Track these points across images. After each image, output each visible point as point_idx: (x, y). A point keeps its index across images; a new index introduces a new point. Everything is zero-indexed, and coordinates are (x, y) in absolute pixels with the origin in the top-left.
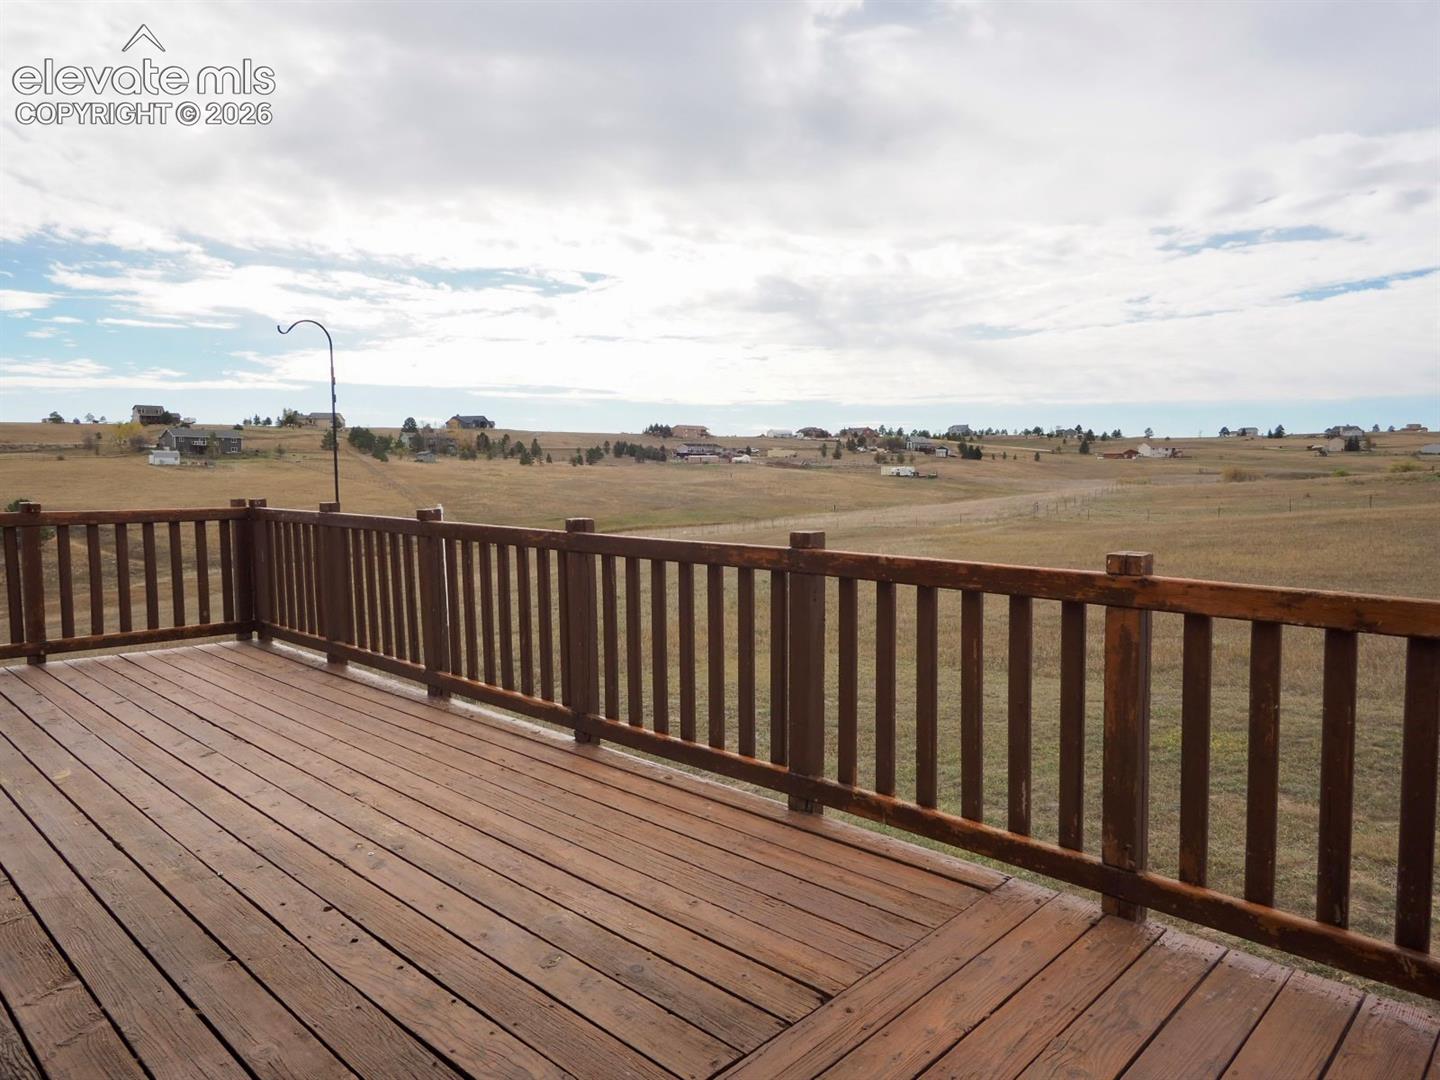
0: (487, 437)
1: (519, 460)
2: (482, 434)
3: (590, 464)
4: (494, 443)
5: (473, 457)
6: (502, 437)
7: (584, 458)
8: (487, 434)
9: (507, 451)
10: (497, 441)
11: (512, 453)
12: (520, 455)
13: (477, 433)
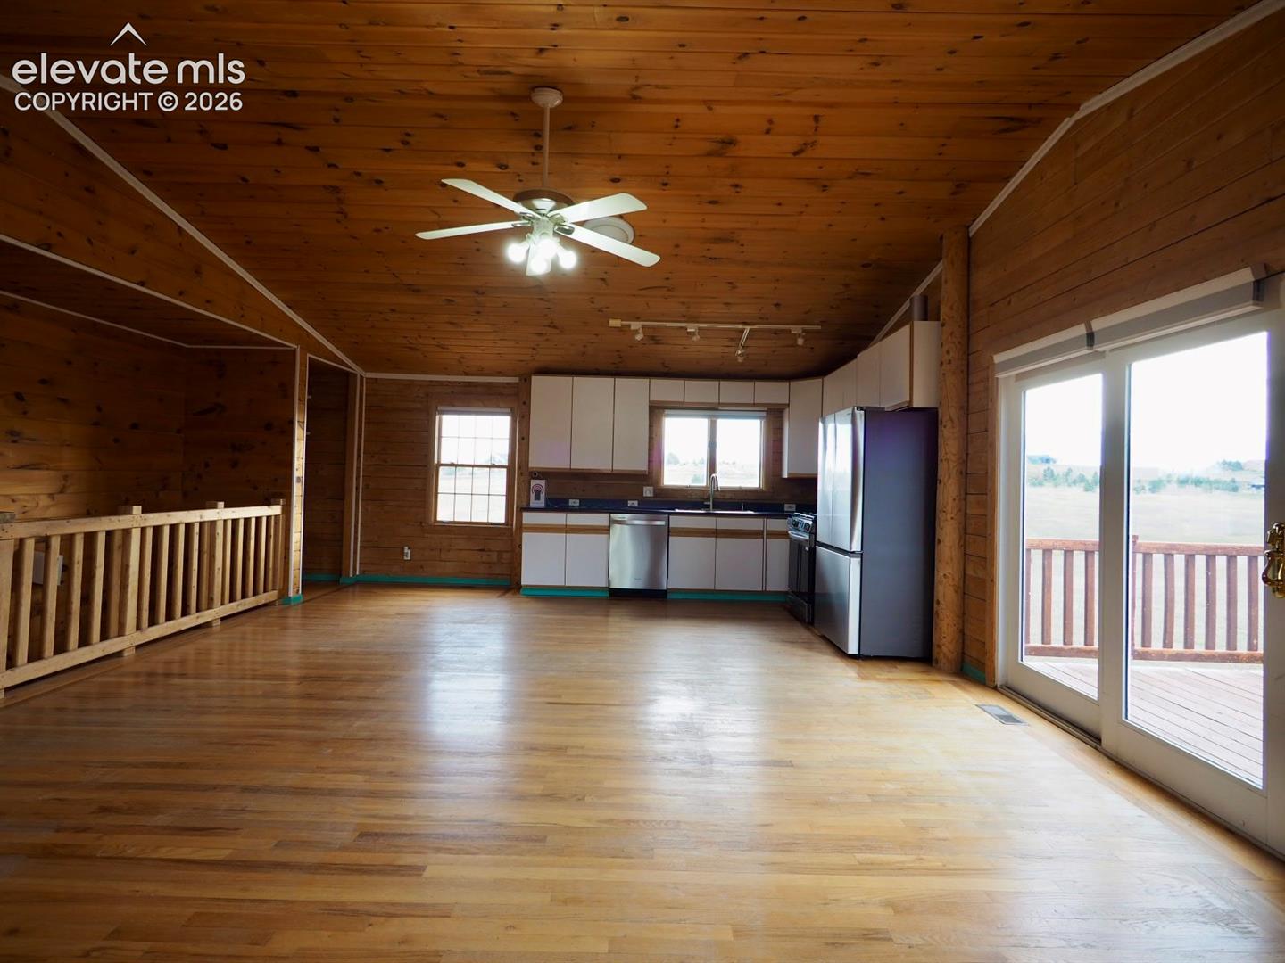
0: (1052, 471)
1: (1082, 489)
2: (1049, 469)
3: (1153, 492)
4: (1058, 475)
5: (1041, 484)
6: (1066, 470)
7: (1147, 488)
8: (1052, 468)
9: (1070, 481)
10: (1061, 474)
11: (1075, 482)
12: (1083, 484)
13: (1045, 466)
